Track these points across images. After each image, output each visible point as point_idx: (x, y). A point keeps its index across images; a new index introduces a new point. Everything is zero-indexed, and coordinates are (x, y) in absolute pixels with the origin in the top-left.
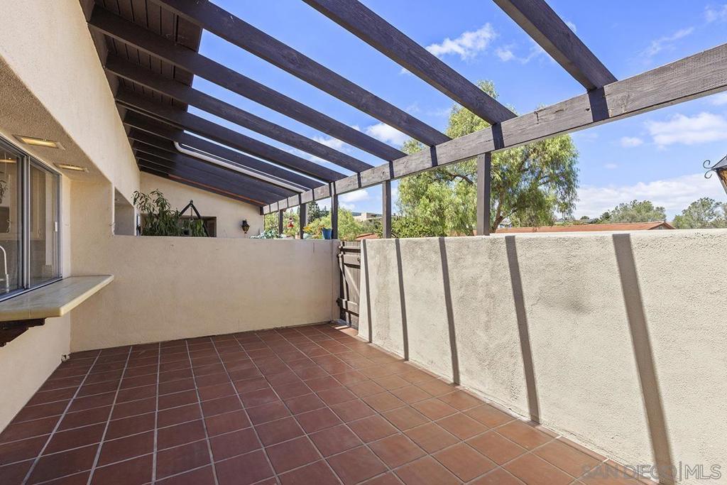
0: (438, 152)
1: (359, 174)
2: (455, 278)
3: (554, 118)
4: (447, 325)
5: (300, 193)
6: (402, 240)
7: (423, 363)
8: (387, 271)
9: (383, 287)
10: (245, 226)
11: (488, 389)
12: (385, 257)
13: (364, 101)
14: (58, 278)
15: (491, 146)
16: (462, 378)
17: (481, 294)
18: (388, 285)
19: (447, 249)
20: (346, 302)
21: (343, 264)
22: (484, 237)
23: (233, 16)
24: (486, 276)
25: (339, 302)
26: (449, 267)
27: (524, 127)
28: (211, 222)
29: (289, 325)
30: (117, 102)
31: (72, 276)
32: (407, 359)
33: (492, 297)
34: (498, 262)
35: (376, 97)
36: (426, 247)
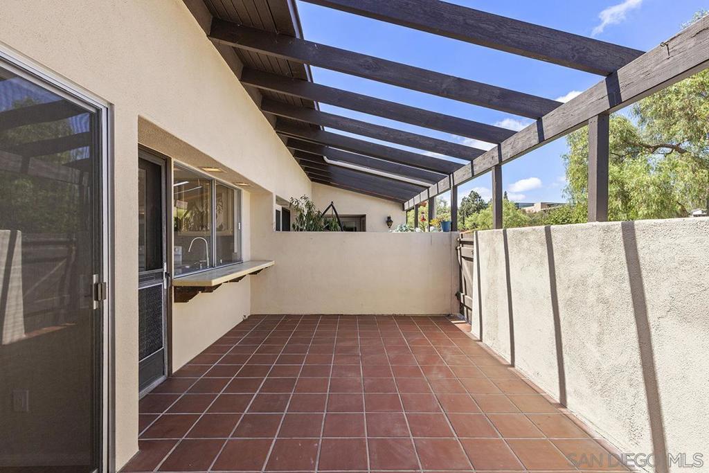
0: (544, 124)
1: (472, 163)
2: (562, 276)
3: (693, 44)
4: (554, 332)
5: (428, 188)
6: (509, 231)
7: (529, 373)
8: (496, 265)
9: (493, 283)
10: (389, 221)
11: (600, 421)
12: (494, 250)
13: (444, 86)
14: (240, 261)
15: (605, 105)
16: (569, 400)
17: (591, 298)
18: (497, 280)
19: (553, 240)
20: (464, 296)
21: (461, 257)
22: (597, 223)
23: (316, 44)
24: (598, 273)
25: (458, 295)
26: (555, 261)
27: (649, 68)
28: (362, 219)
29: (407, 313)
30: (277, 132)
31: (251, 261)
32: (513, 365)
33: (605, 302)
34: (613, 257)
35: (459, 79)
36: (532, 237)
